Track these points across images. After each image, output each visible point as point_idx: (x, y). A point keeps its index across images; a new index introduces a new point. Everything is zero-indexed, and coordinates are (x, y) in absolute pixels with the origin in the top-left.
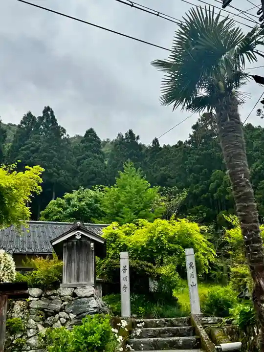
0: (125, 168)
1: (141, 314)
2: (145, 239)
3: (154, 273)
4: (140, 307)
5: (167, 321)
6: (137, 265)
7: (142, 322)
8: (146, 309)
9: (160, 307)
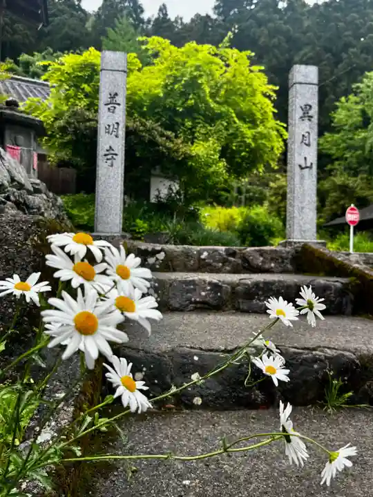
0: (119, 25)
1: (139, 233)
2: (160, 82)
3: (177, 151)
4: (138, 221)
5: (233, 254)
6: (141, 128)
7: (159, 252)
8: (151, 226)
9: (178, 222)
